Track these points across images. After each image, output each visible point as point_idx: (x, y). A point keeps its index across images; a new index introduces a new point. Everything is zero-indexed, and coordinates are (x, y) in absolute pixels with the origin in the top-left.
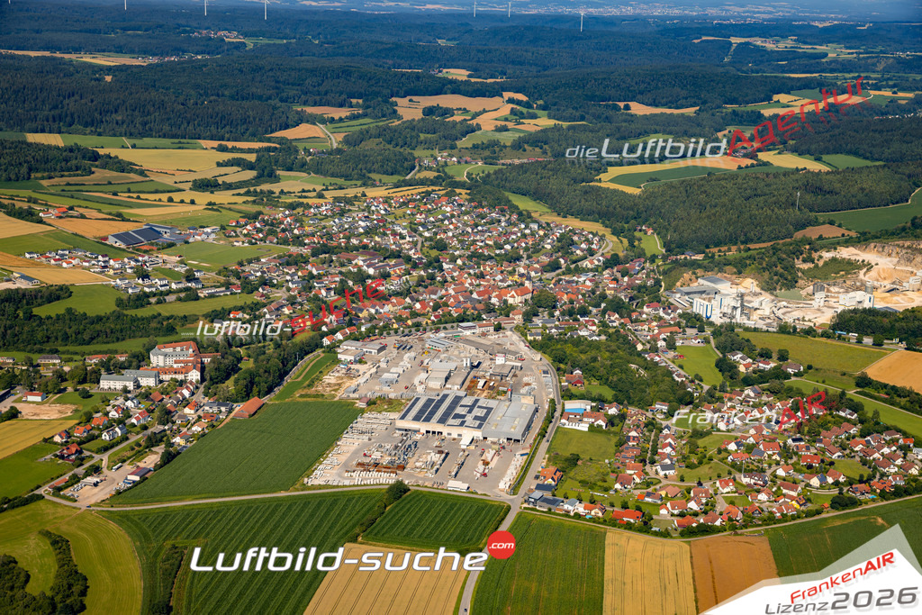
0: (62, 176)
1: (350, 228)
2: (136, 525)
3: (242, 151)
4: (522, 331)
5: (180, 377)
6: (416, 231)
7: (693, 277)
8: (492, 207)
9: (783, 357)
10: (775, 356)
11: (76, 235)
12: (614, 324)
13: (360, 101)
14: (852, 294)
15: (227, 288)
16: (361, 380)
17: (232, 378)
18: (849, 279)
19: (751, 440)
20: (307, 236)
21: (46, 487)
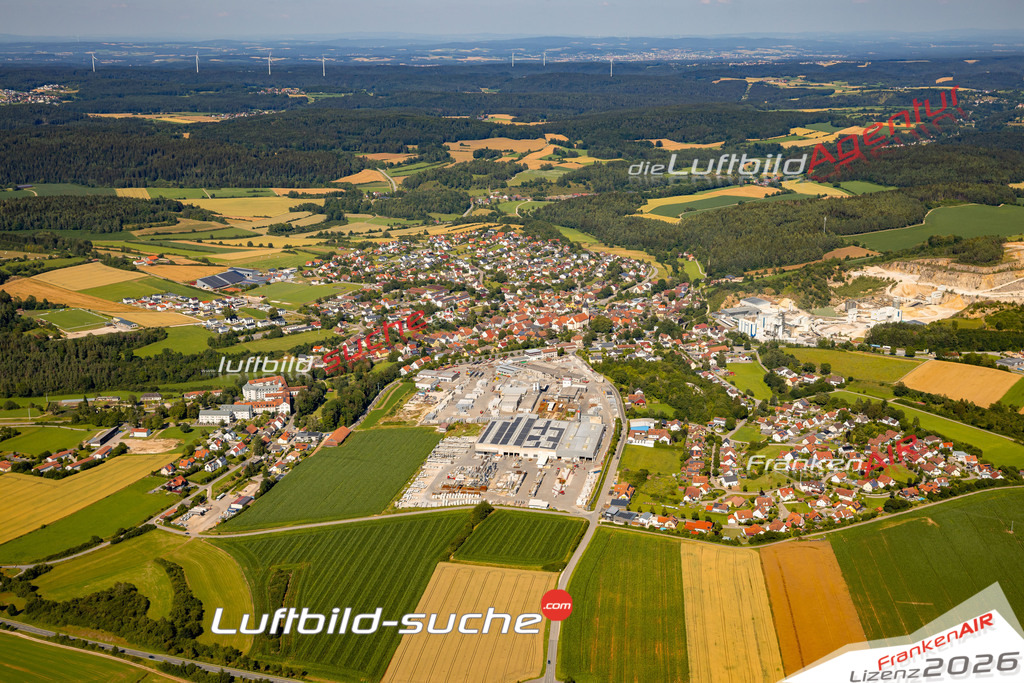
0: (151, 226)
1: (416, 264)
2: (243, 551)
3: (311, 196)
4: (584, 355)
5: (272, 410)
6: (477, 265)
7: (736, 299)
8: (545, 240)
9: (825, 370)
10: (818, 370)
11: (167, 280)
12: (668, 346)
13: (416, 147)
14: (882, 310)
15: (309, 325)
16: (439, 407)
17: (320, 409)
18: (877, 295)
19: (805, 450)
20: (378, 273)
21: (158, 518)
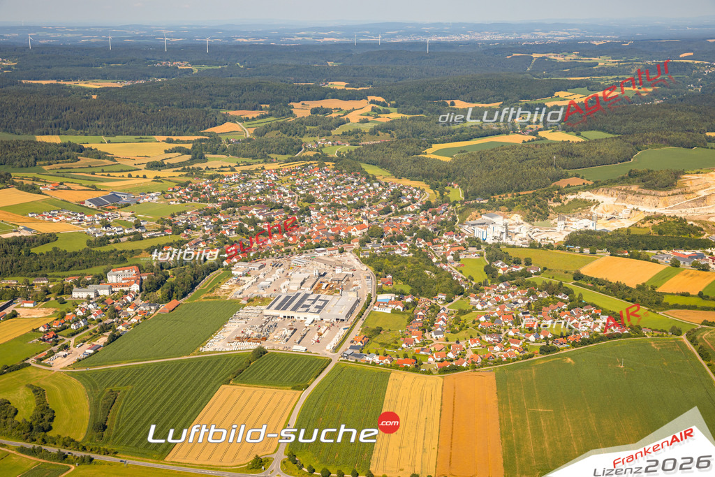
0: (58, 163)
1: (250, 190)
2: (89, 379)
3: (183, 142)
4: (357, 252)
5: (126, 289)
6: (294, 190)
7: (479, 214)
8: (349, 173)
9: (528, 263)
10: (523, 263)
11: (64, 201)
12: (421, 246)
13: (268, 106)
14: (581, 221)
15: (163, 232)
16: (245, 287)
17: (161, 288)
18: (584, 212)
19: (496, 315)
21: (33, 359)
